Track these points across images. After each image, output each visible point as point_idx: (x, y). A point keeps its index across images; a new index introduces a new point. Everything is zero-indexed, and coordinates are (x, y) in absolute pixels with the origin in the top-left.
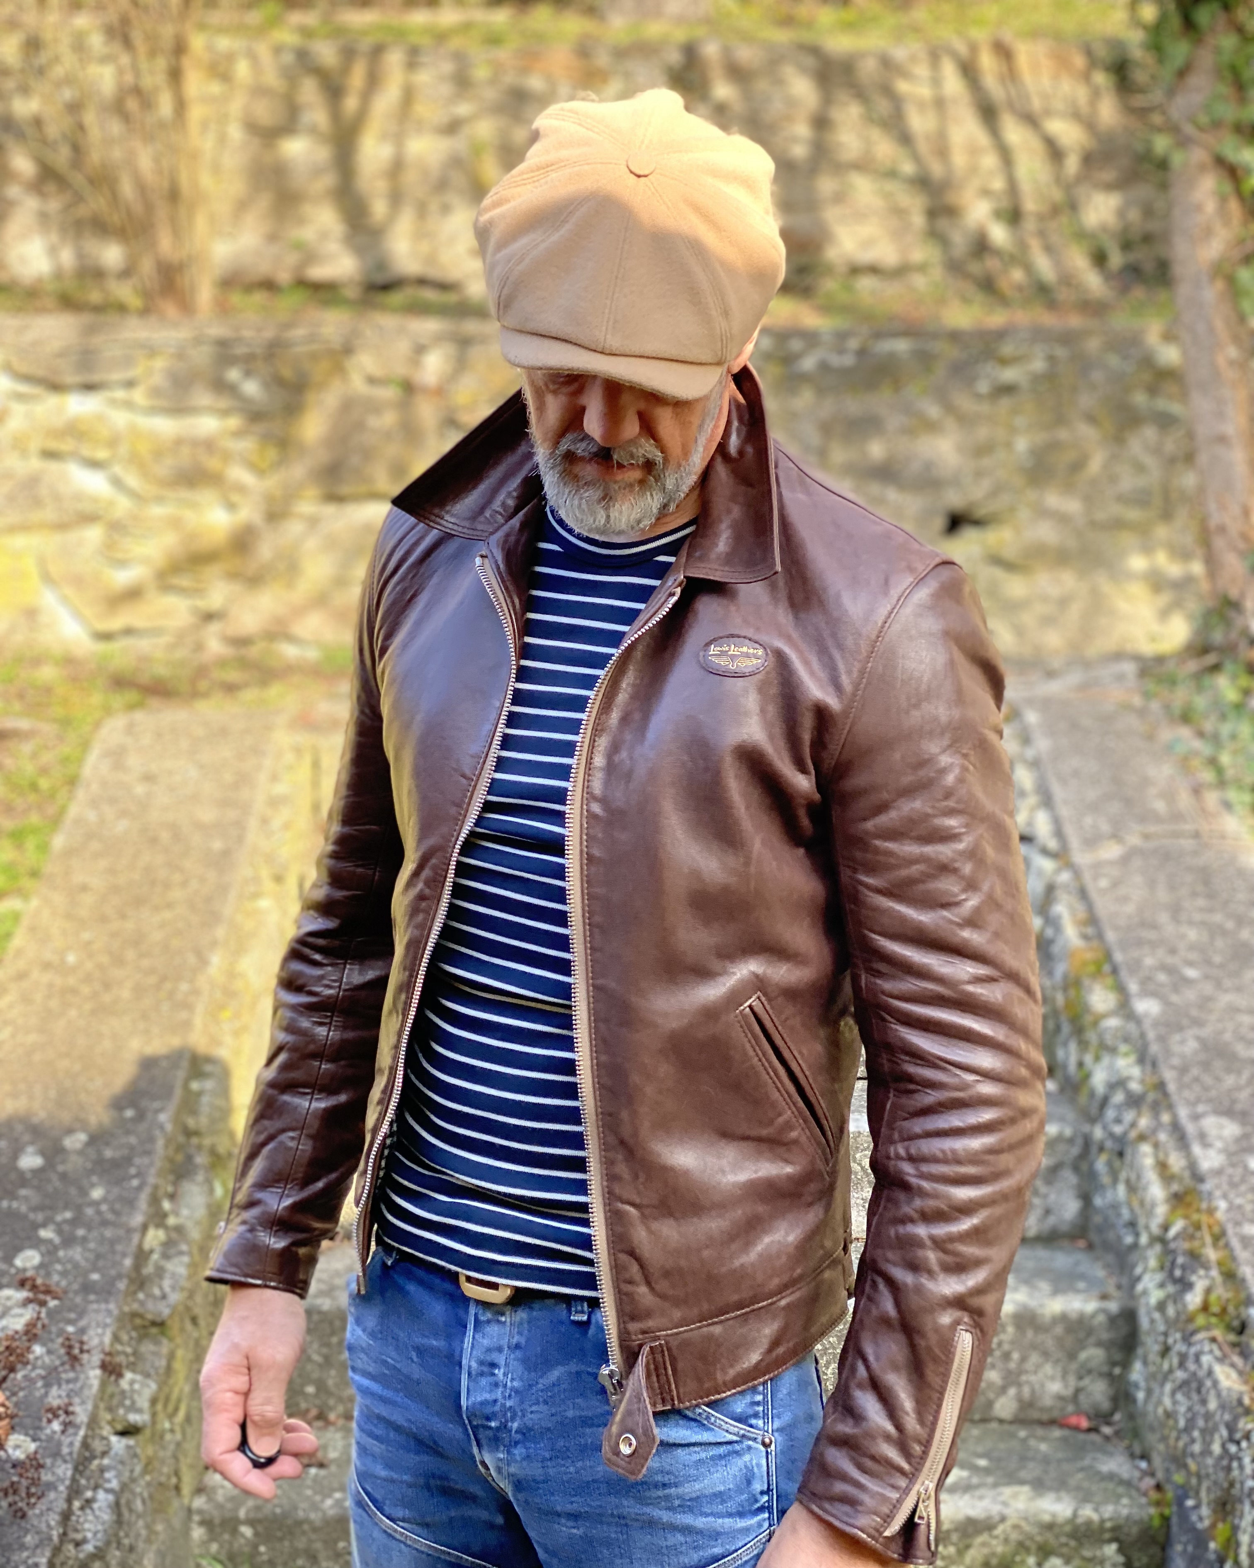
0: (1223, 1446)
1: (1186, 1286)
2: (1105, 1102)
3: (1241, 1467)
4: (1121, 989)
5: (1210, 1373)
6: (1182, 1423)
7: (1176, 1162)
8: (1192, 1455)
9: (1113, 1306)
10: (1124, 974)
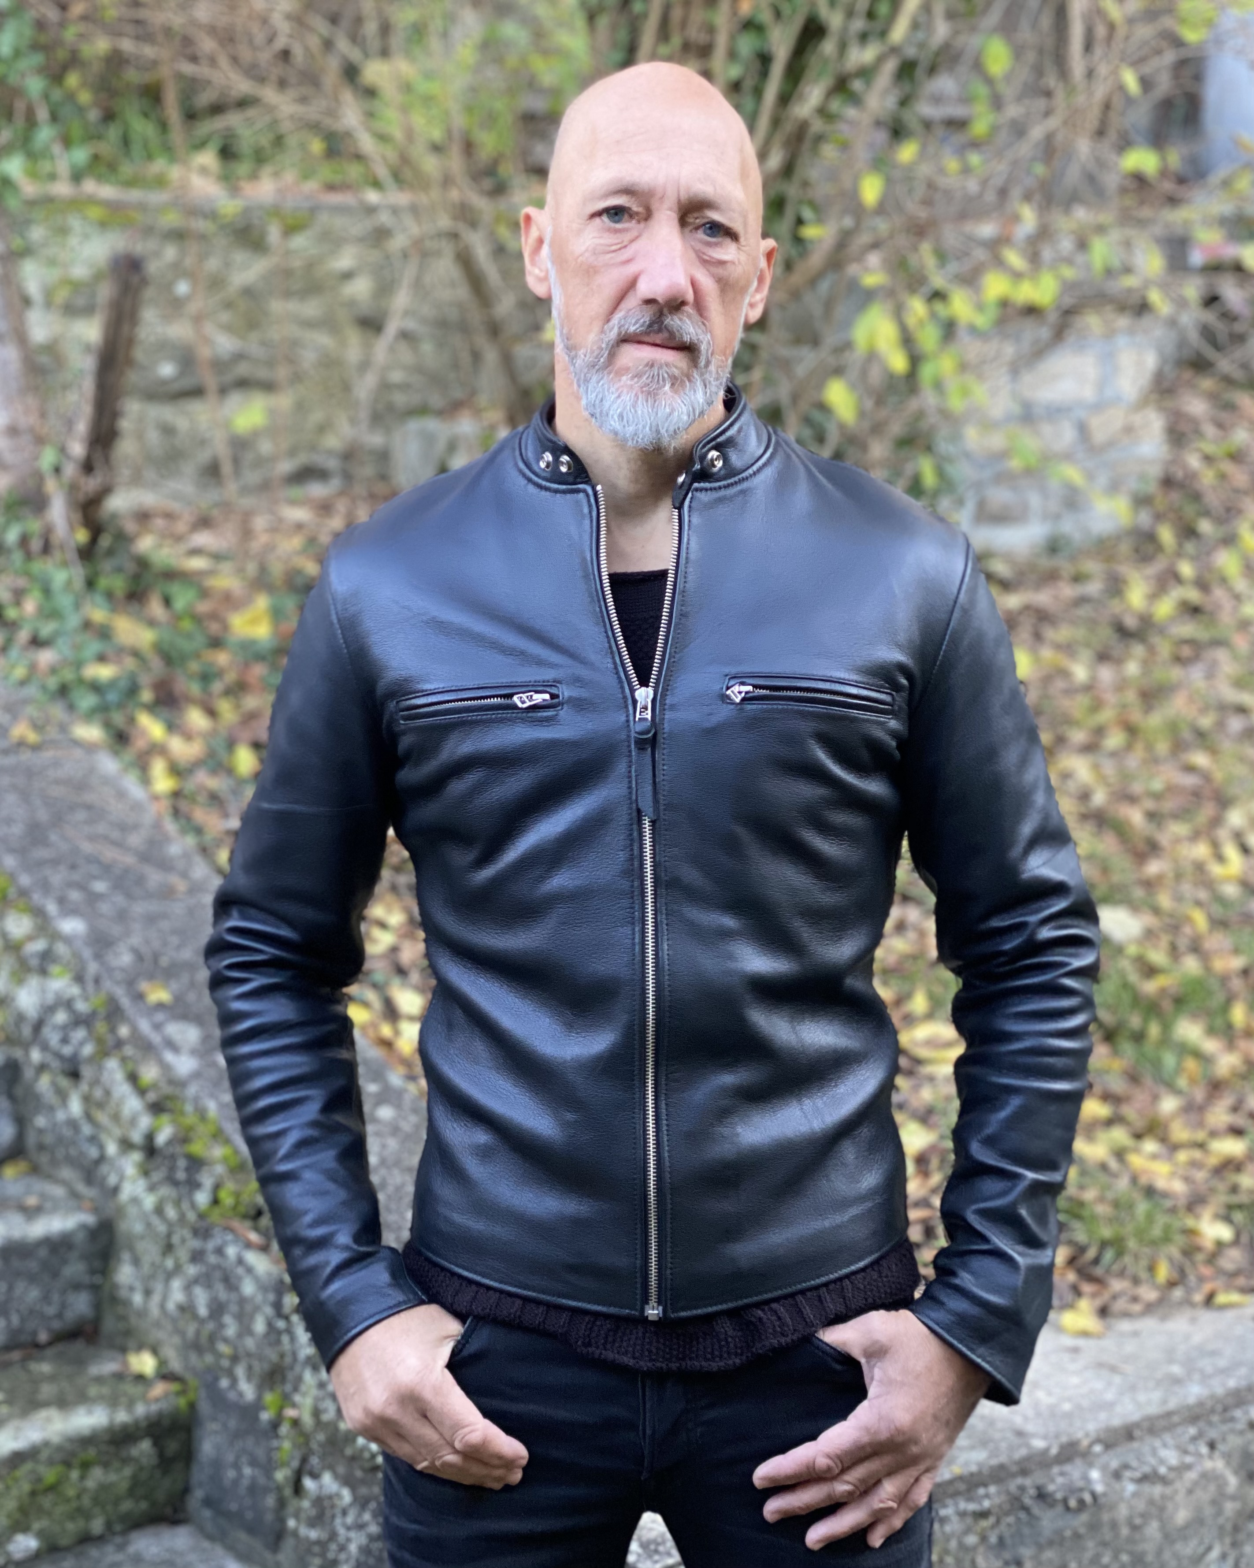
0: (270, 1325)
1: (194, 1185)
2: (38, 1026)
3: (293, 1339)
4: (39, 913)
5: (240, 1261)
6: (203, 1311)
7: (150, 1073)
8: (226, 1340)
9: (89, 1219)
10: (37, 897)
